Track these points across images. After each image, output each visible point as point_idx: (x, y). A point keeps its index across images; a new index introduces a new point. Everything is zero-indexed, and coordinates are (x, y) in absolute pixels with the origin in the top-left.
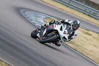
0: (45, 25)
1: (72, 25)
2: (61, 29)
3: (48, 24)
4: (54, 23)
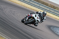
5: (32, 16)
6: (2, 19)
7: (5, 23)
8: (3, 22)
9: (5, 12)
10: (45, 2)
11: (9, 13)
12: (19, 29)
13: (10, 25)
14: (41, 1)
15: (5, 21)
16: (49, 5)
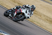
0: (13, 9)
1: (31, 8)
2: (26, 12)
3: (15, 8)
4: (20, 7)
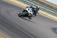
5: (26, 10)
6: (9, 21)
7: (11, 25)
8: (10, 24)
9: (12, 15)
10: (50, 5)
11: (16, 16)
12: (25, 31)
13: (17, 28)
14: (46, 4)
15: (12, 23)
16: (54, 8)
